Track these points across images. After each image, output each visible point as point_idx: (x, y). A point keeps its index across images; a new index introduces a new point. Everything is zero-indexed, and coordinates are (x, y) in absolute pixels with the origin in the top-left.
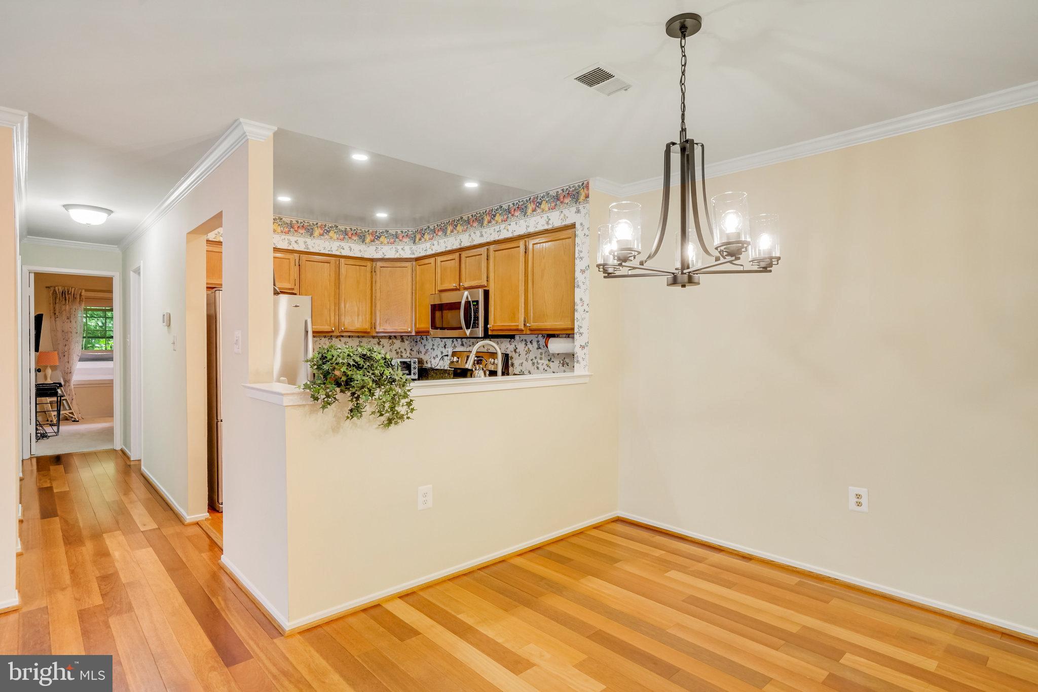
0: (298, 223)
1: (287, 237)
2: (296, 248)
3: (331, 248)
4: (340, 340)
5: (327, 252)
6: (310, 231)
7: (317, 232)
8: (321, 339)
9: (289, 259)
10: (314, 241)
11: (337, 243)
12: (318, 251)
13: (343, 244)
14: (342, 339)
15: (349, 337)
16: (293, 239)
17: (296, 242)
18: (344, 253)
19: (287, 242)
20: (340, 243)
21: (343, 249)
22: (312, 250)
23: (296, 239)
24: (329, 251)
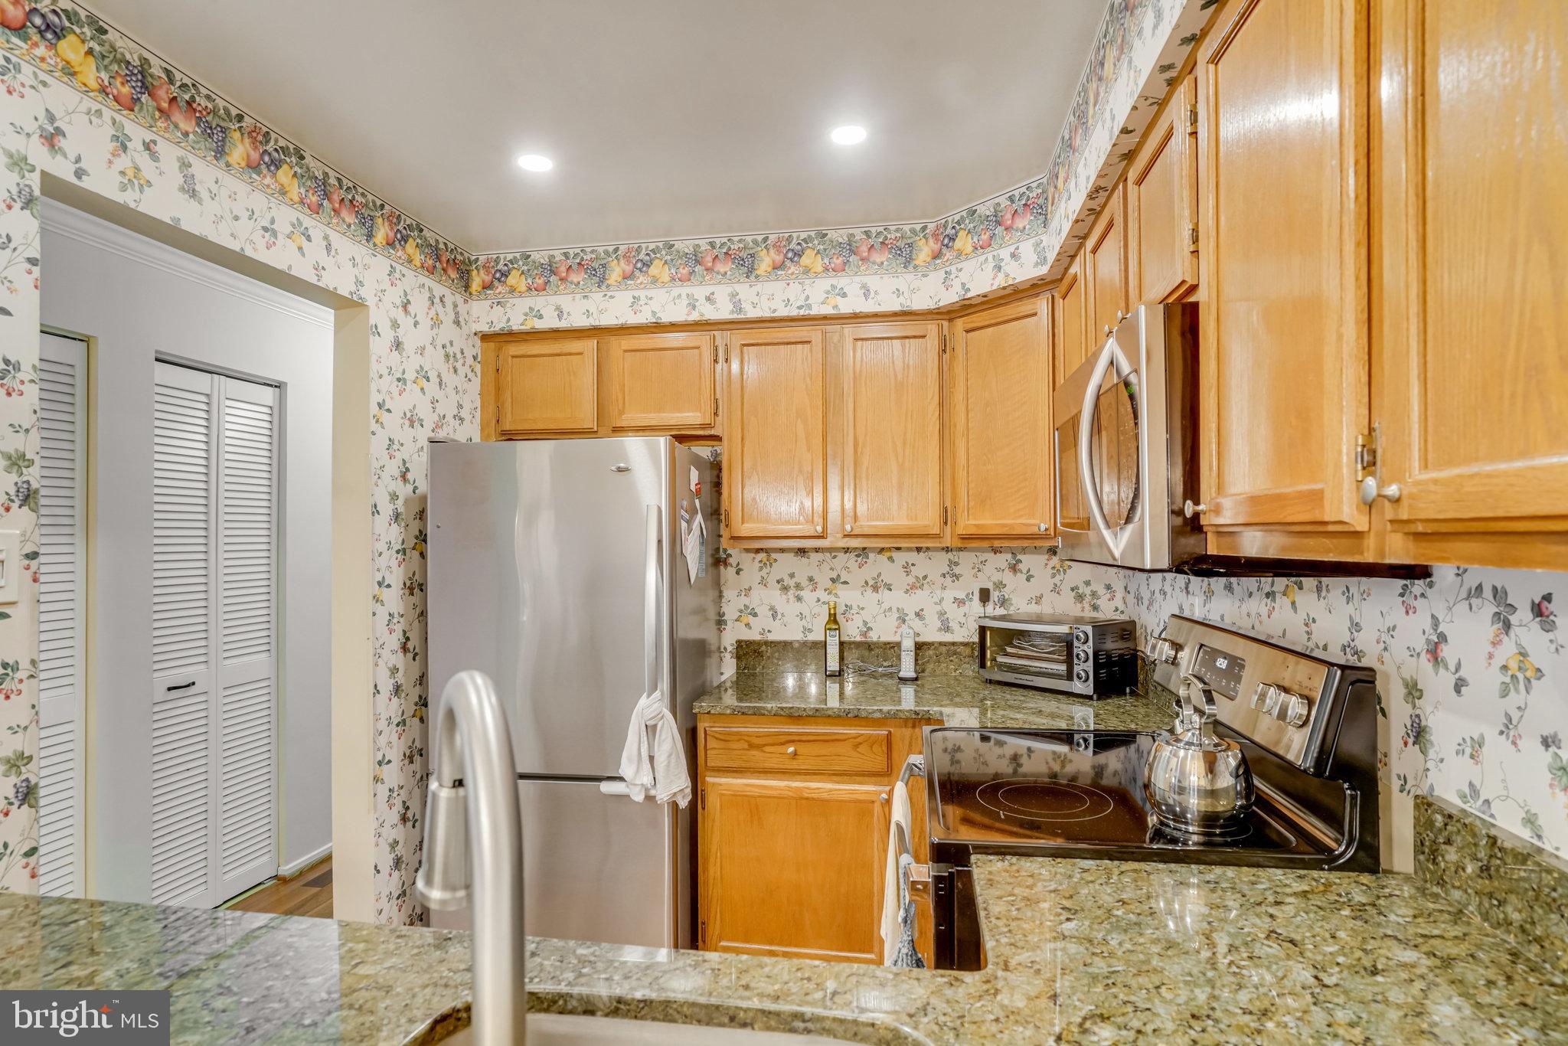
0: (713, 247)
1: (685, 290)
2: (710, 313)
3: (807, 298)
4: (890, 559)
5: (794, 313)
6: (746, 264)
7: (765, 261)
8: (835, 557)
9: (698, 348)
10: (759, 287)
11: (824, 284)
12: (767, 314)
13: (842, 281)
14: (895, 555)
15: (919, 550)
16: (700, 292)
17: (708, 299)
18: (846, 307)
19: (685, 302)
20: (834, 281)
21: (844, 295)
22: (752, 313)
23: (706, 290)
24: (800, 308)
